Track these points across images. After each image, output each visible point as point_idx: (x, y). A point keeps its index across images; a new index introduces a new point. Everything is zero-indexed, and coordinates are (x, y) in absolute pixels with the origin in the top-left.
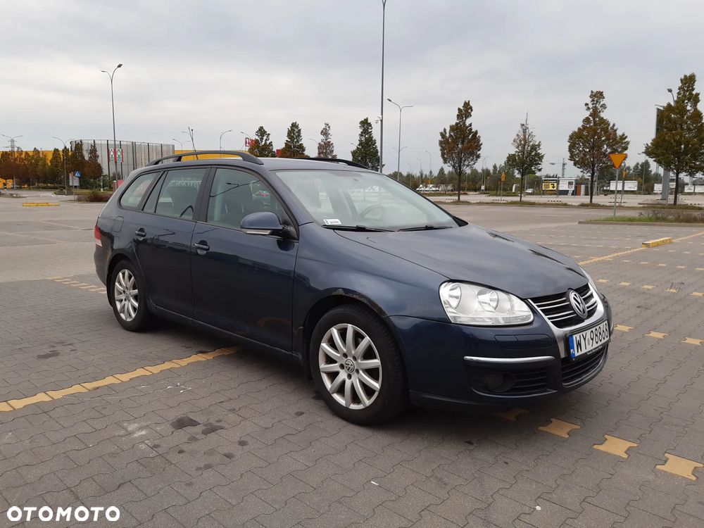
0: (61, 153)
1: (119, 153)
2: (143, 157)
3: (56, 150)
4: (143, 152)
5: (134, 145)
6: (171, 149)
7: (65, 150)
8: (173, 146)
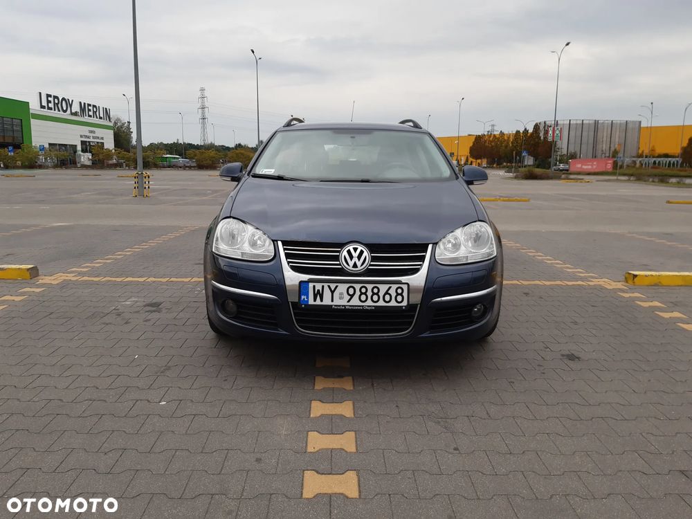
0: (522, 135)
1: (557, 132)
2: (605, 135)
3: (518, 132)
4: (605, 130)
5: (596, 123)
6: (637, 126)
7: (526, 131)
8: (640, 122)
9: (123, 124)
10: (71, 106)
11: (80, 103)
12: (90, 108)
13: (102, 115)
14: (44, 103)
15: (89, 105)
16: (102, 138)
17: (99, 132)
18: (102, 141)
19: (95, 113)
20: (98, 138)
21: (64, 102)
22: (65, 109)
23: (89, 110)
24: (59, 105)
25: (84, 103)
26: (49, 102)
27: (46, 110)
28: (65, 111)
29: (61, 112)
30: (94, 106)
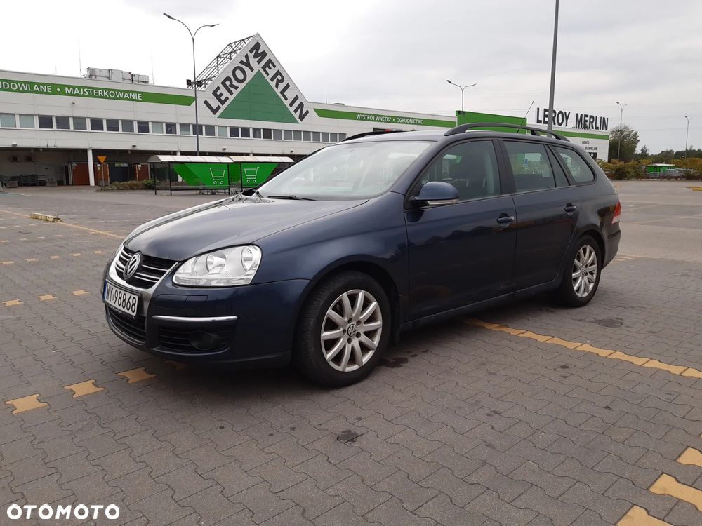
9: (630, 132)
10: (567, 118)
11: (577, 114)
12: (586, 119)
13: (598, 125)
14: (541, 118)
15: (586, 116)
16: (596, 149)
17: (593, 143)
18: (595, 151)
19: (591, 123)
20: (592, 148)
21: (560, 115)
22: (560, 122)
23: (586, 121)
24: (556, 119)
25: (582, 115)
26: (545, 116)
27: (542, 124)
28: (560, 124)
29: (557, 125)
30: (592, 117)
